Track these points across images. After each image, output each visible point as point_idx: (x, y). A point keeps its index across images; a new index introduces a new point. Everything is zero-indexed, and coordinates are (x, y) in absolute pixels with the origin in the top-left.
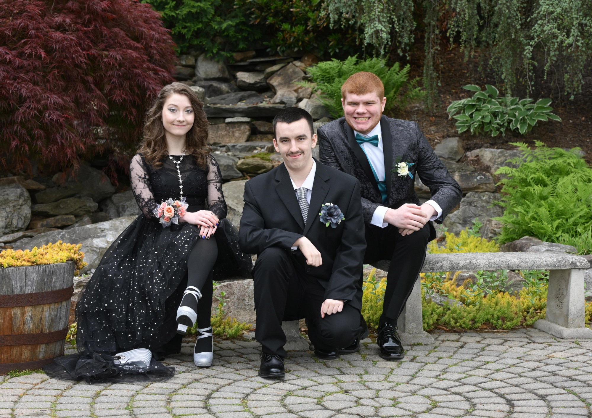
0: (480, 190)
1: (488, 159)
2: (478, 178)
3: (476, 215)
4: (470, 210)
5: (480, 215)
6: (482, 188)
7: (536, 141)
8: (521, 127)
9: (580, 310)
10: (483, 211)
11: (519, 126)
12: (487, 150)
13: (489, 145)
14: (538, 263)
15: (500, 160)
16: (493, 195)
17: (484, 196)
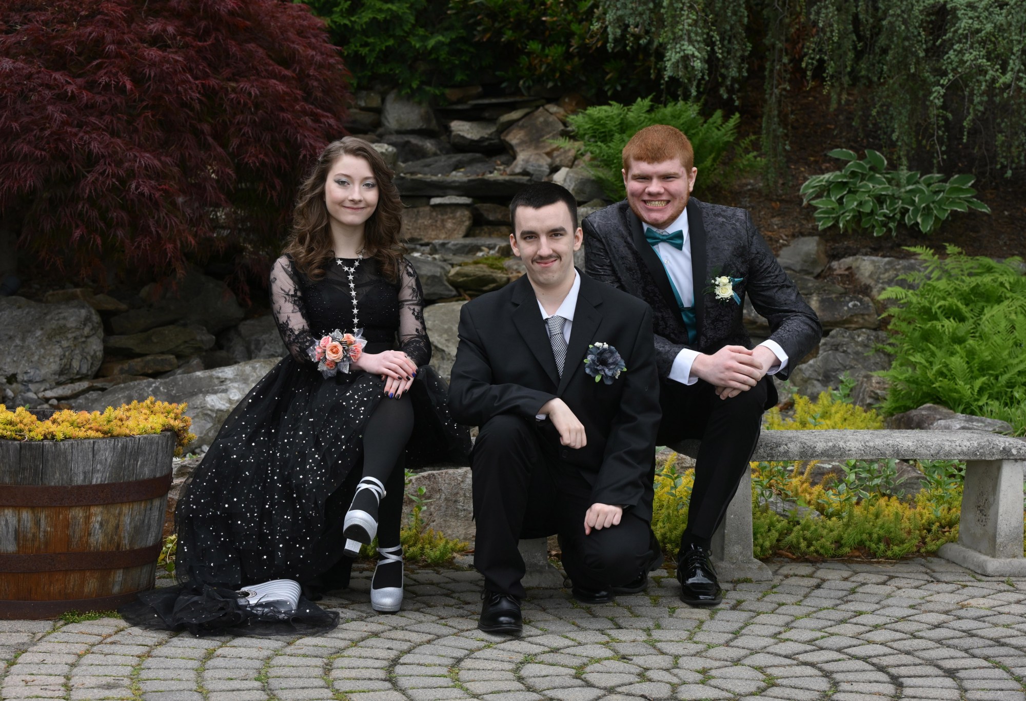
0: (853, 326)
1: (867, 274)
2: (850, 305)
3: (845, 367)
4: (835, 358)
5: (852, 367)
6: (857, 322)
7: (947, 244)
8: (923, 221)
9: (1016, 528)
10: (857, 360)
11: (919, 220)
12: (866, 258)
13: (869, 250)
14: (947, 448)
15: (887, 275)
16: (874, 333)
17: (859, 336)
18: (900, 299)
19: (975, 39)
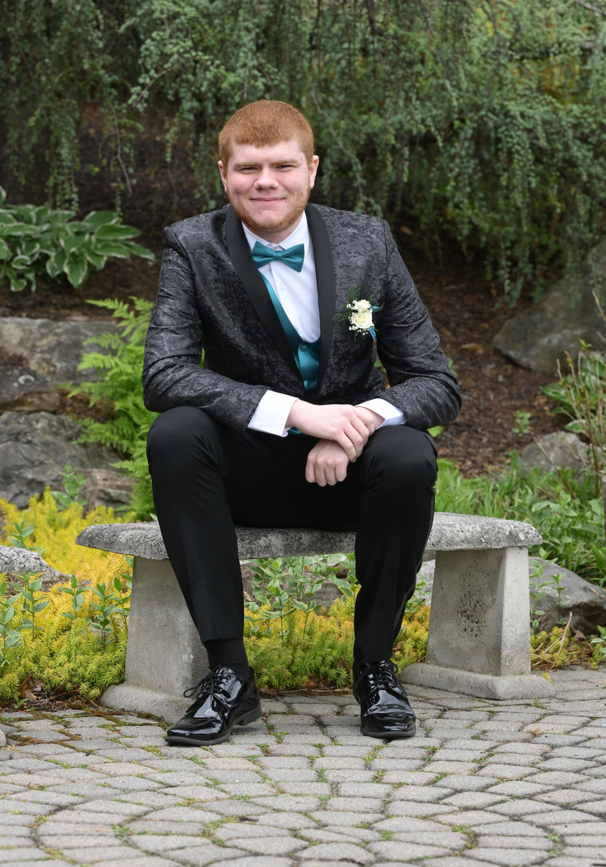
0: (26, 408)
1: (15, 341)
2: (21, 380)
3: (32, 463)
4: (17, 451)
5: (41, 463)
6: (31, 403)
7: (134, 298)
8: (71, 270)
10: (46, 453)
11: (66, 269)
12: (8, 320)
13: (7, 310)
15: (45, 342)
16: (55, 418)
17: (37, 421)
18: (110, 369)
19: (174, 26)
